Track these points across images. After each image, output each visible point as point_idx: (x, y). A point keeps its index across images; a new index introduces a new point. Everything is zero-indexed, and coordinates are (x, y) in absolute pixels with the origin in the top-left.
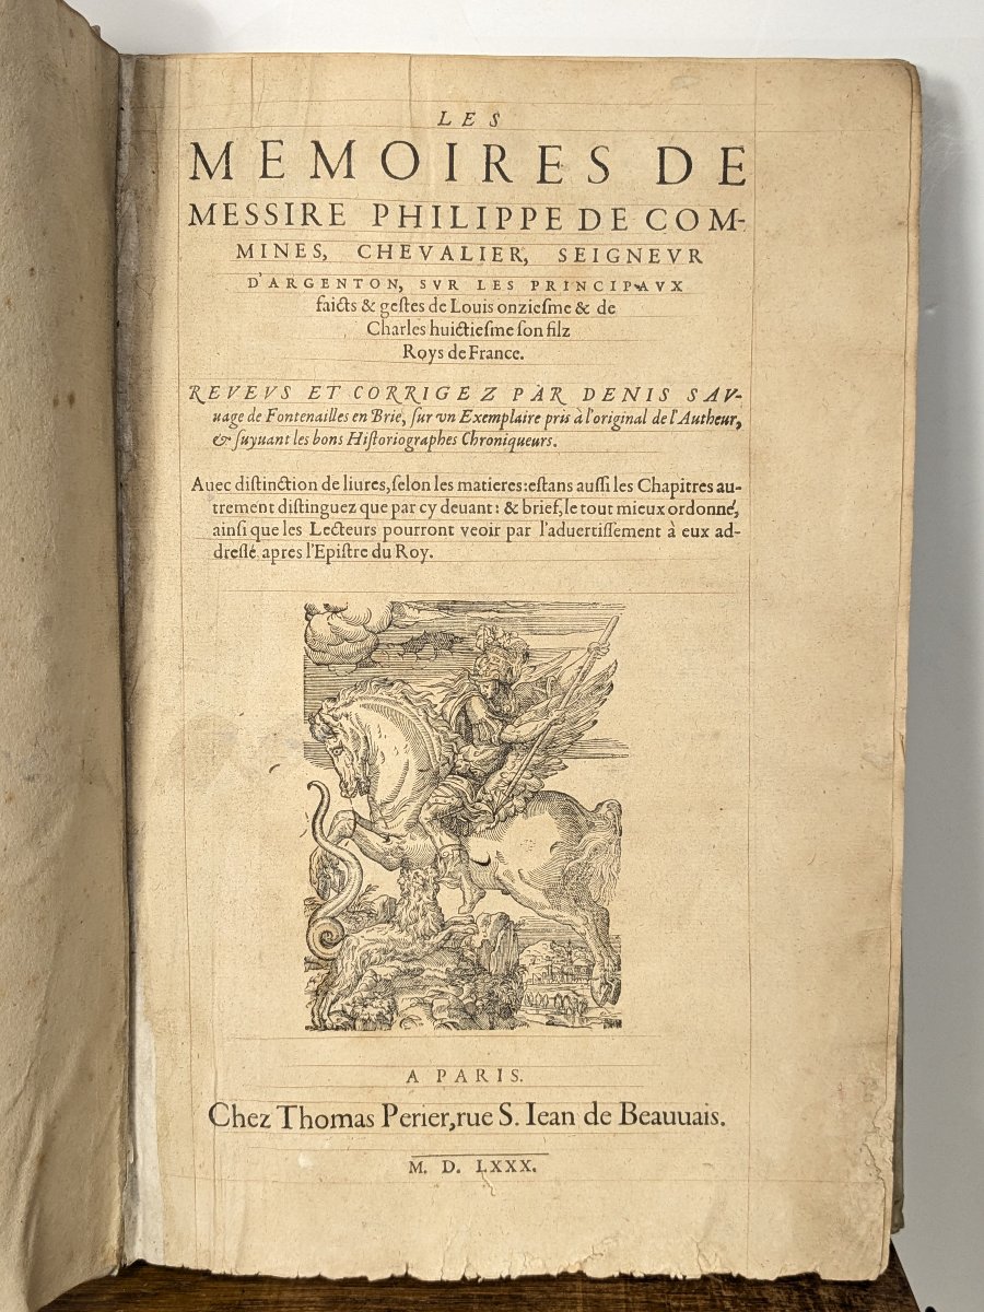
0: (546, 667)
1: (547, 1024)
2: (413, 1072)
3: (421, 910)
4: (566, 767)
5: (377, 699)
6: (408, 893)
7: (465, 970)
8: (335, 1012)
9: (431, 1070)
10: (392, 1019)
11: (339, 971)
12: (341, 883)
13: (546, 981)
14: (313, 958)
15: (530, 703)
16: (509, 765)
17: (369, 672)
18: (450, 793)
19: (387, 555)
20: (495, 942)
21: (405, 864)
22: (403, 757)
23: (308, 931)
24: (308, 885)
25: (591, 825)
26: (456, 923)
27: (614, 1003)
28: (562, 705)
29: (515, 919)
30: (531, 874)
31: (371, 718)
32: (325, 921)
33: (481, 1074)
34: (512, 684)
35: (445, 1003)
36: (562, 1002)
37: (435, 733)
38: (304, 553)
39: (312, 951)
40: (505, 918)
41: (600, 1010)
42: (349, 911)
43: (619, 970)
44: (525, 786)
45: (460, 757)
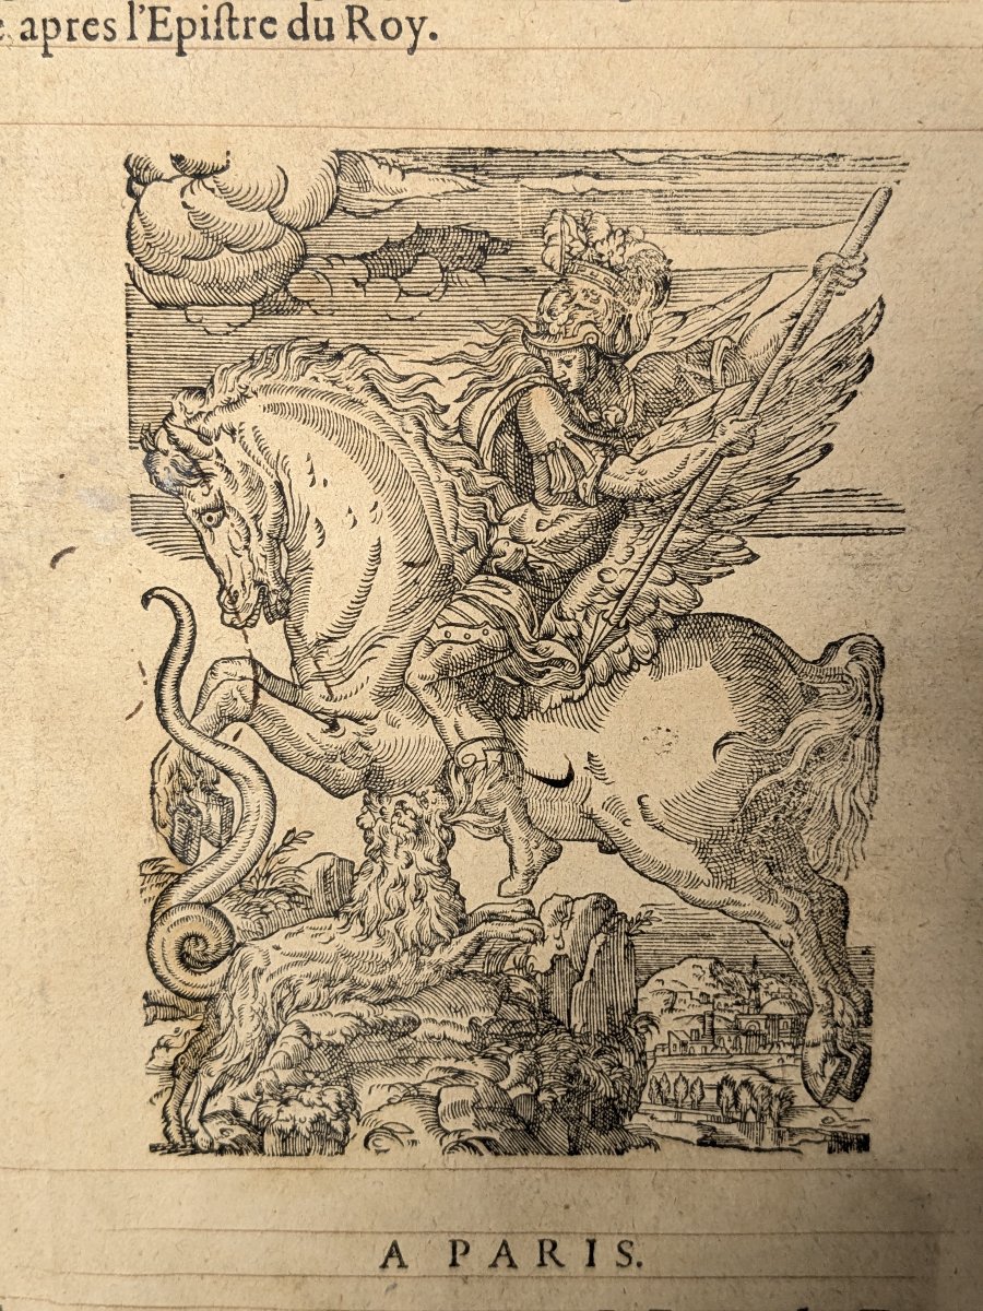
0: (712, 314)
1: (701, 1143)
2: (395, 1245)
3: (411, 891)
4: (755, 557)
5: (303, 392)
6: (382, 849)
7: (514, 1023)
8: (215, 1114)
9: (435, 1241)
10: (347, 1131)
11: (224, 1022)
12: (226, 825)
13: (698, 1049)
14: (165, 994)
15: (672, 401)
16: (618, 551)
17: (283, 326)
18: (480, 618)
19: (323, 31)
20: (584, 962)
21: (373, 783)
22: (367, 535)
23: (150, 935)
24: (146, 829)
25: (811, 696)
26: (492, 917)
27: (855, 1096)
28: (749, 407)
29: (629, 907)
30: (667, 805)
31: (290, 439)
32: (187, 912)
33: (548, 1251)
34: (627, 357)
35: (467, 1095)
36: (736, 1095)
37: (445, 475)
38: (122, 29)
39: (160, 979)
40: (605, 905)
41: (822, 1114)
42: (249, 888)
43: (868, 1023)
44: (657, 602)
45: (503, 531)
